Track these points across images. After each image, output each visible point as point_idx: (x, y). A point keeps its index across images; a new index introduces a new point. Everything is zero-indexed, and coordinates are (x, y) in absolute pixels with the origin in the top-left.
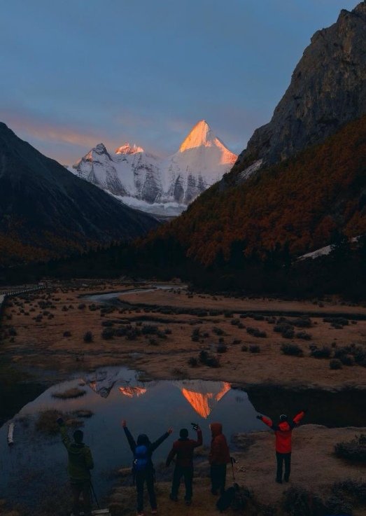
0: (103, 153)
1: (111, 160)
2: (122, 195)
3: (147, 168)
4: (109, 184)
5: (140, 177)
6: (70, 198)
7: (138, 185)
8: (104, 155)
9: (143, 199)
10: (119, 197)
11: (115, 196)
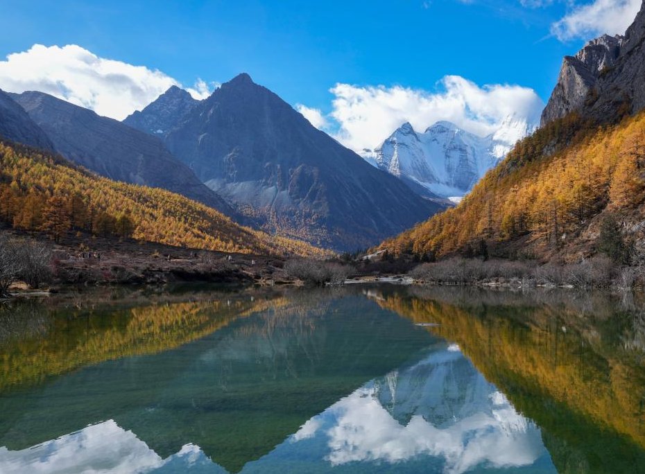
0: (409, 133)
1: (418, 140)
2: (430, 181)
3: (461, 149)
4: (414, 168)
5: (451, 160)
6: (364, 190)
7: (449, 169)
8: (410, 135)
9: (455, 186)
10: (426, 185)
11: (421, 183)
